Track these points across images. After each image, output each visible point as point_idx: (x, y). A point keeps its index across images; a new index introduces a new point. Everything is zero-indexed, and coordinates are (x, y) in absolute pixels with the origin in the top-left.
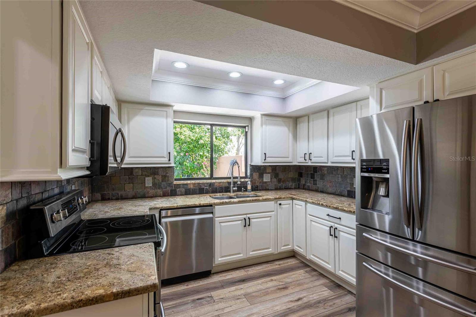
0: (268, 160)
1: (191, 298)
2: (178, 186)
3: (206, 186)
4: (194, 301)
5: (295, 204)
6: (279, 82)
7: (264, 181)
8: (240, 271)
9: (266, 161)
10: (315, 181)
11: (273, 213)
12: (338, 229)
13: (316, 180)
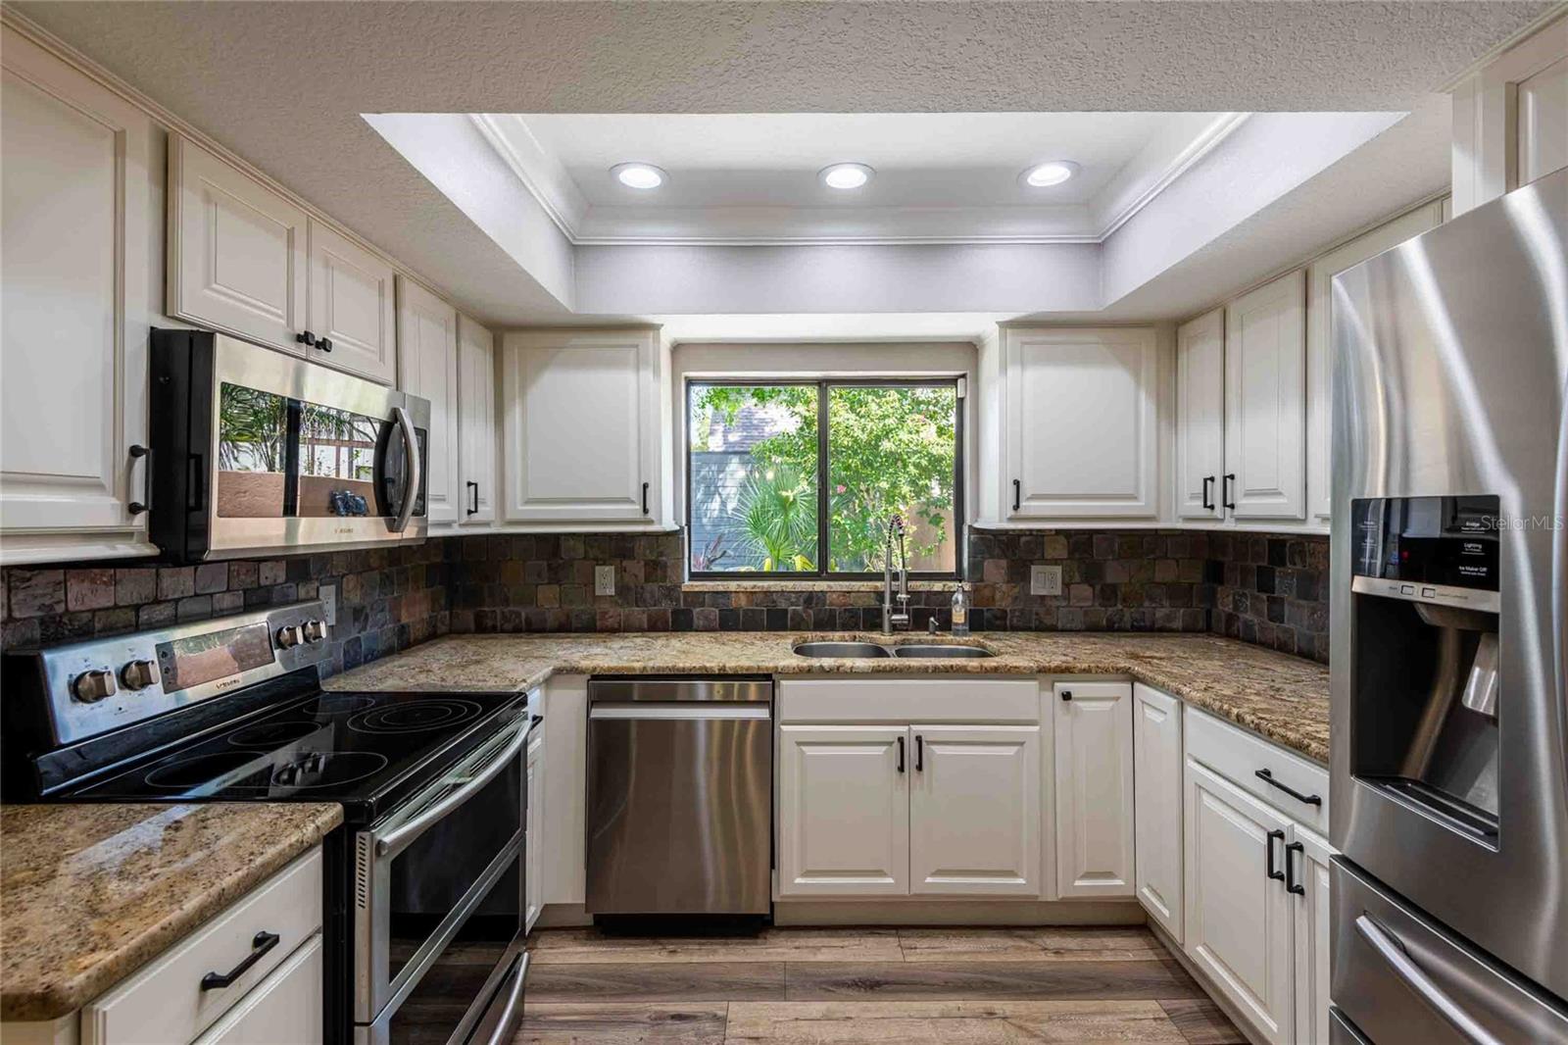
0: (1029, 507)
1: (655, 1006)
2: (697, 597)
3: (792, 604)
4: (659, 1018)
5: (1143, 702)
6: (1049, 176)
7: (1032, 593)
8: (883, 939)
9: (1022, 512)
10: (1275, 603)
11: (1035, 729)
12: (1307, 851)
13: (1282, 599)
